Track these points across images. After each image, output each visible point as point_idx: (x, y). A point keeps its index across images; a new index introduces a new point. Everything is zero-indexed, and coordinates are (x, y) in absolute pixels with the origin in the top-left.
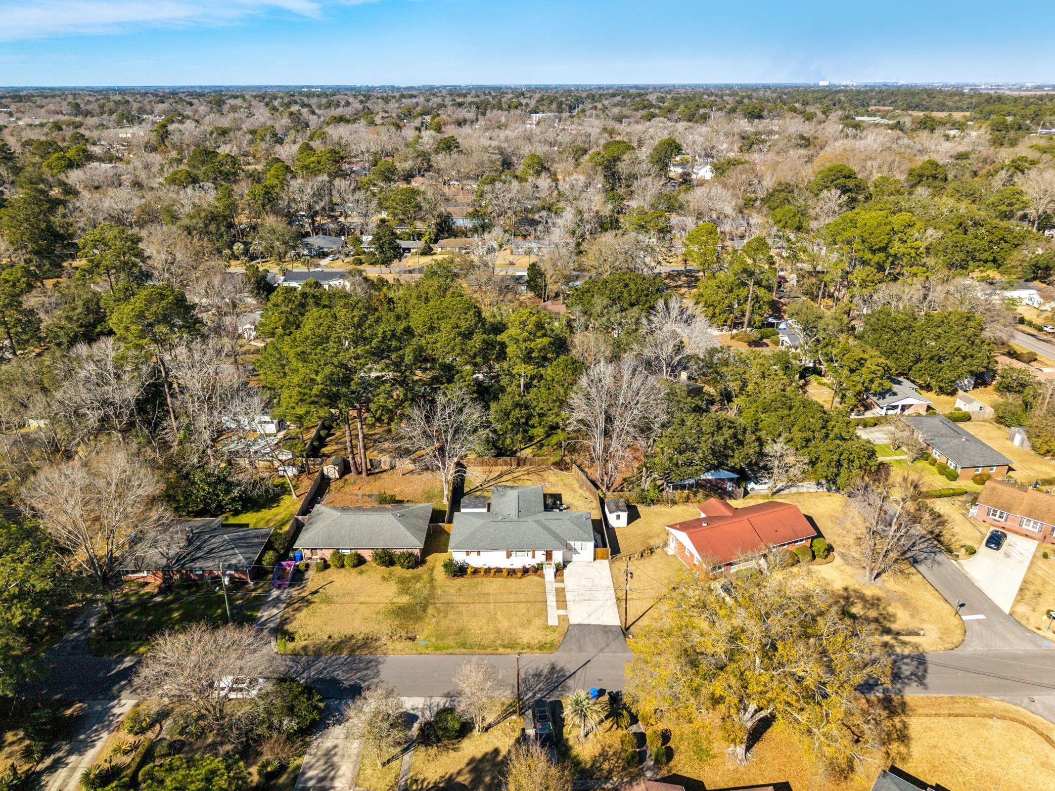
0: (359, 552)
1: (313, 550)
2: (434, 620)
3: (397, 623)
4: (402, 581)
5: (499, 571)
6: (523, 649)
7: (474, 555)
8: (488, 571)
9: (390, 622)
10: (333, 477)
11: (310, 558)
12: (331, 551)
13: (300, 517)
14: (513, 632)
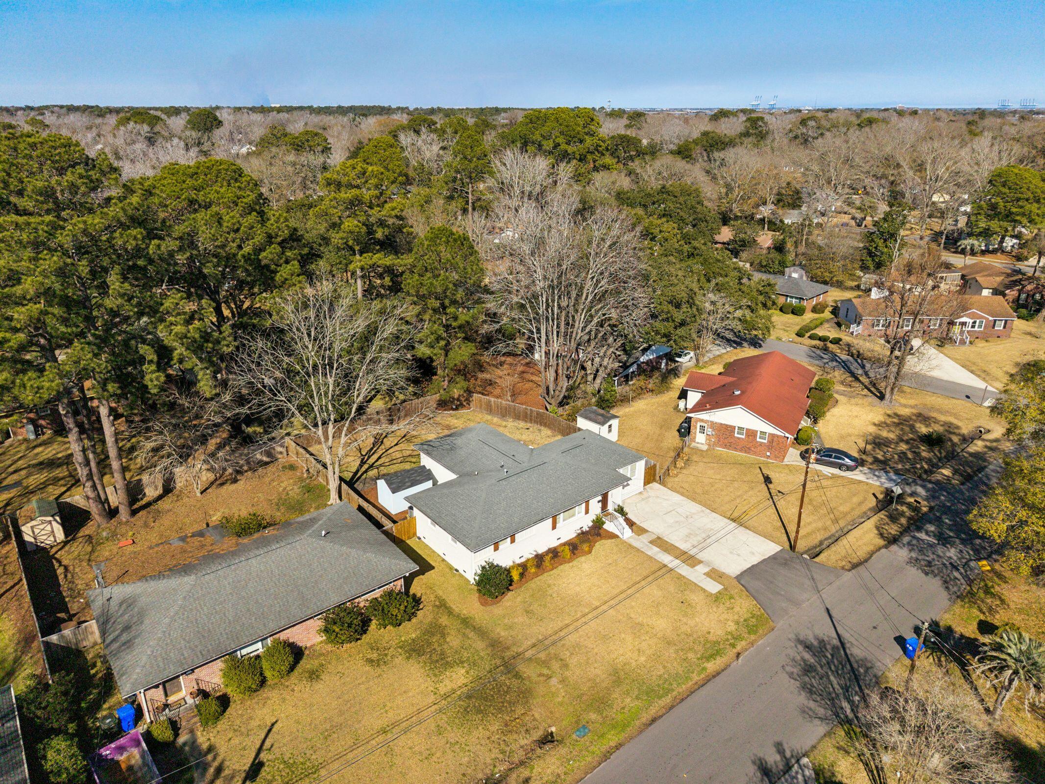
0: (283, 636)
1: (168, 684)
2: (554, 681)
3: (496, 726)
4: (414, 650)
5: (554, 553)
6: (733, 646)
7: (506, 545)
8: (539, 559)
9: (481, 732)
10: (50, 541)
11: (166, 706)
12: (219, 665)
13: (54, 638)
14: (684, 628)
